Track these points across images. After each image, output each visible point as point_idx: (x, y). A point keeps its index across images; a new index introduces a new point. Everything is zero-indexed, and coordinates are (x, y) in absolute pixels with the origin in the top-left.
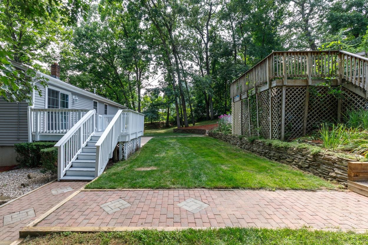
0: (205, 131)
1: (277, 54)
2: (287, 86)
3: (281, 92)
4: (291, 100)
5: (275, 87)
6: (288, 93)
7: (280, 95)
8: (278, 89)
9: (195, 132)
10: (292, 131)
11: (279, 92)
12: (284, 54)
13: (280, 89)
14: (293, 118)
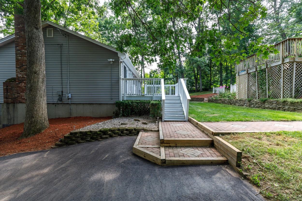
0: (204, 99)
1: (291, 40)
2: (297, 62)
3: (292, 66)
4: (300, 71)
5: (287, 63)
6: (297, 67)
7: (292, 68)
8: (290, 64)
9: (194, 100)
10: (299, 93)
11: (291, 66)
12: (296, 40)
13: (292, 64)
14: (300, 84)
